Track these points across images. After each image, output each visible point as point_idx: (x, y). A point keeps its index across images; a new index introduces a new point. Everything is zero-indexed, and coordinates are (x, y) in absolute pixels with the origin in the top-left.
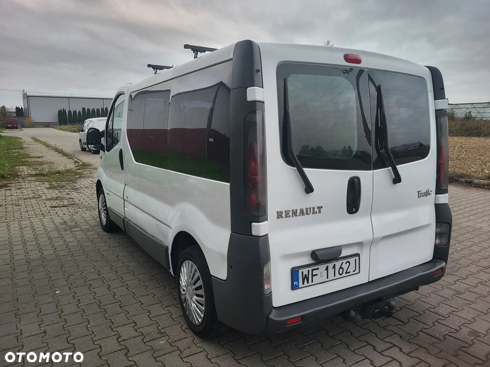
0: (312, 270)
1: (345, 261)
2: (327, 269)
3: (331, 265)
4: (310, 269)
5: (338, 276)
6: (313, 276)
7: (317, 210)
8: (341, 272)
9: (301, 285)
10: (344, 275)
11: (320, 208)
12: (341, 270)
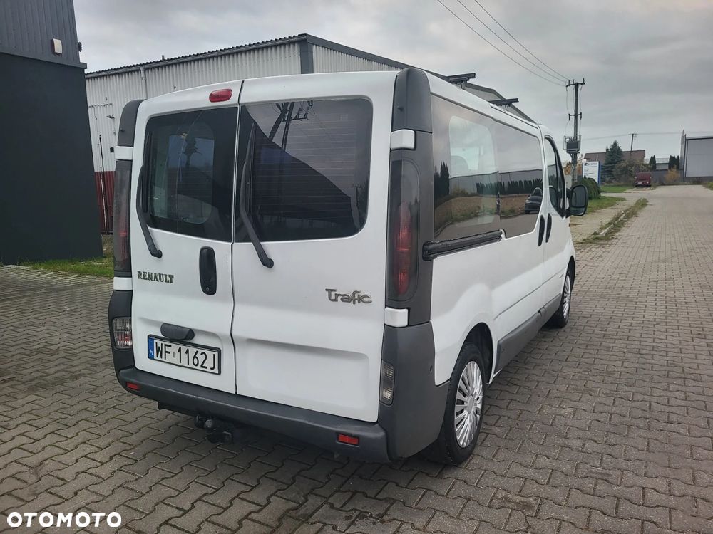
0: (166, 345)
1: (200, 351)
2: (180, 351)
3: (184, 349)
4: (164, 343)
5: (191, 365)
6: (166, 352)
7: (168, 279)
8: (196, 363)
9: (155, 357)
10: (199, 367)
11: (171, 277)
12: (195, 360)
